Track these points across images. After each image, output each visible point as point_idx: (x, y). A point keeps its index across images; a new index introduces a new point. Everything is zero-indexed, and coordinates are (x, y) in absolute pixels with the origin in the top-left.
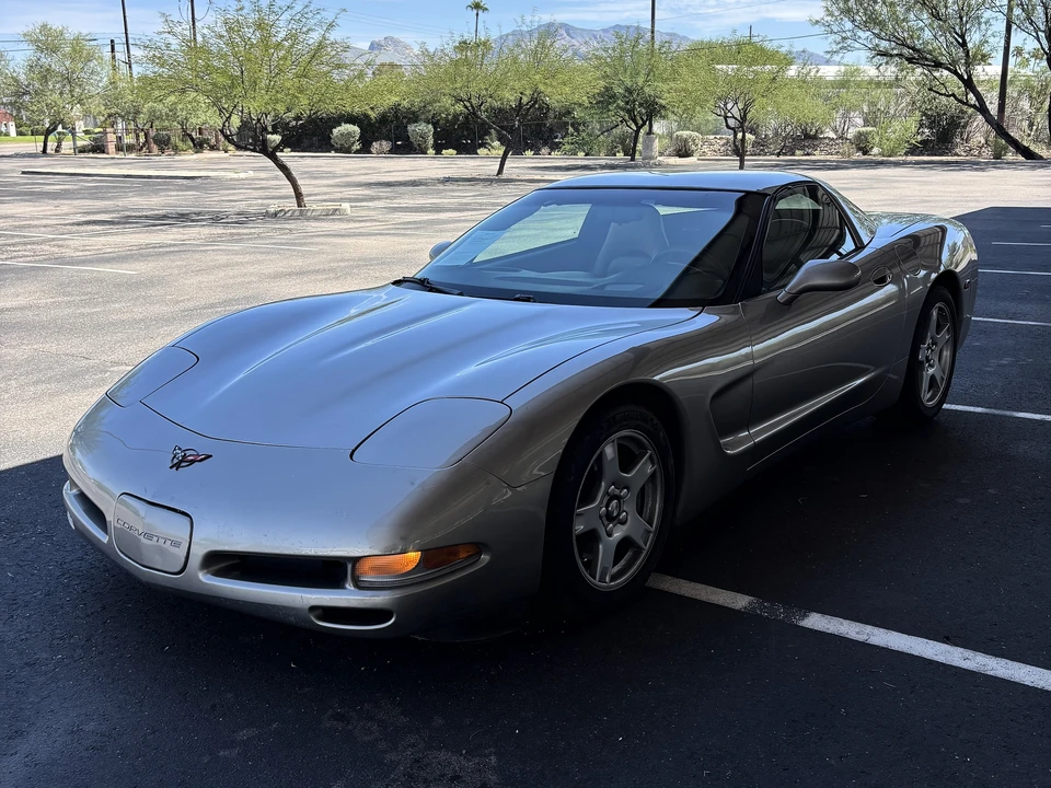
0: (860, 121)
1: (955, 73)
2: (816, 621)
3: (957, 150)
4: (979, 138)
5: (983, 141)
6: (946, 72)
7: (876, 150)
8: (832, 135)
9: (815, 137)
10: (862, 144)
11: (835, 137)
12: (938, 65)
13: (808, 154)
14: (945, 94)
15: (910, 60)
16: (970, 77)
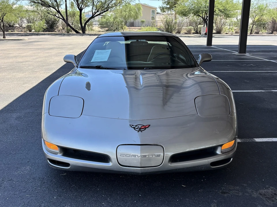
0: (26, 22)
1: (55, 9)
2: (258, 140)
3: (56, 31)
4: (61, 27)
5: (62, 28)
6: (52, 8)
7: (33, 30)
8: (18, 26)
9: (13, 26)
10: (29, 28)
11: (19, 26)
12: (50, 6)
13: (12, 31)
14: (52, 15)
15: (42, 5)
16: (59, 10)
